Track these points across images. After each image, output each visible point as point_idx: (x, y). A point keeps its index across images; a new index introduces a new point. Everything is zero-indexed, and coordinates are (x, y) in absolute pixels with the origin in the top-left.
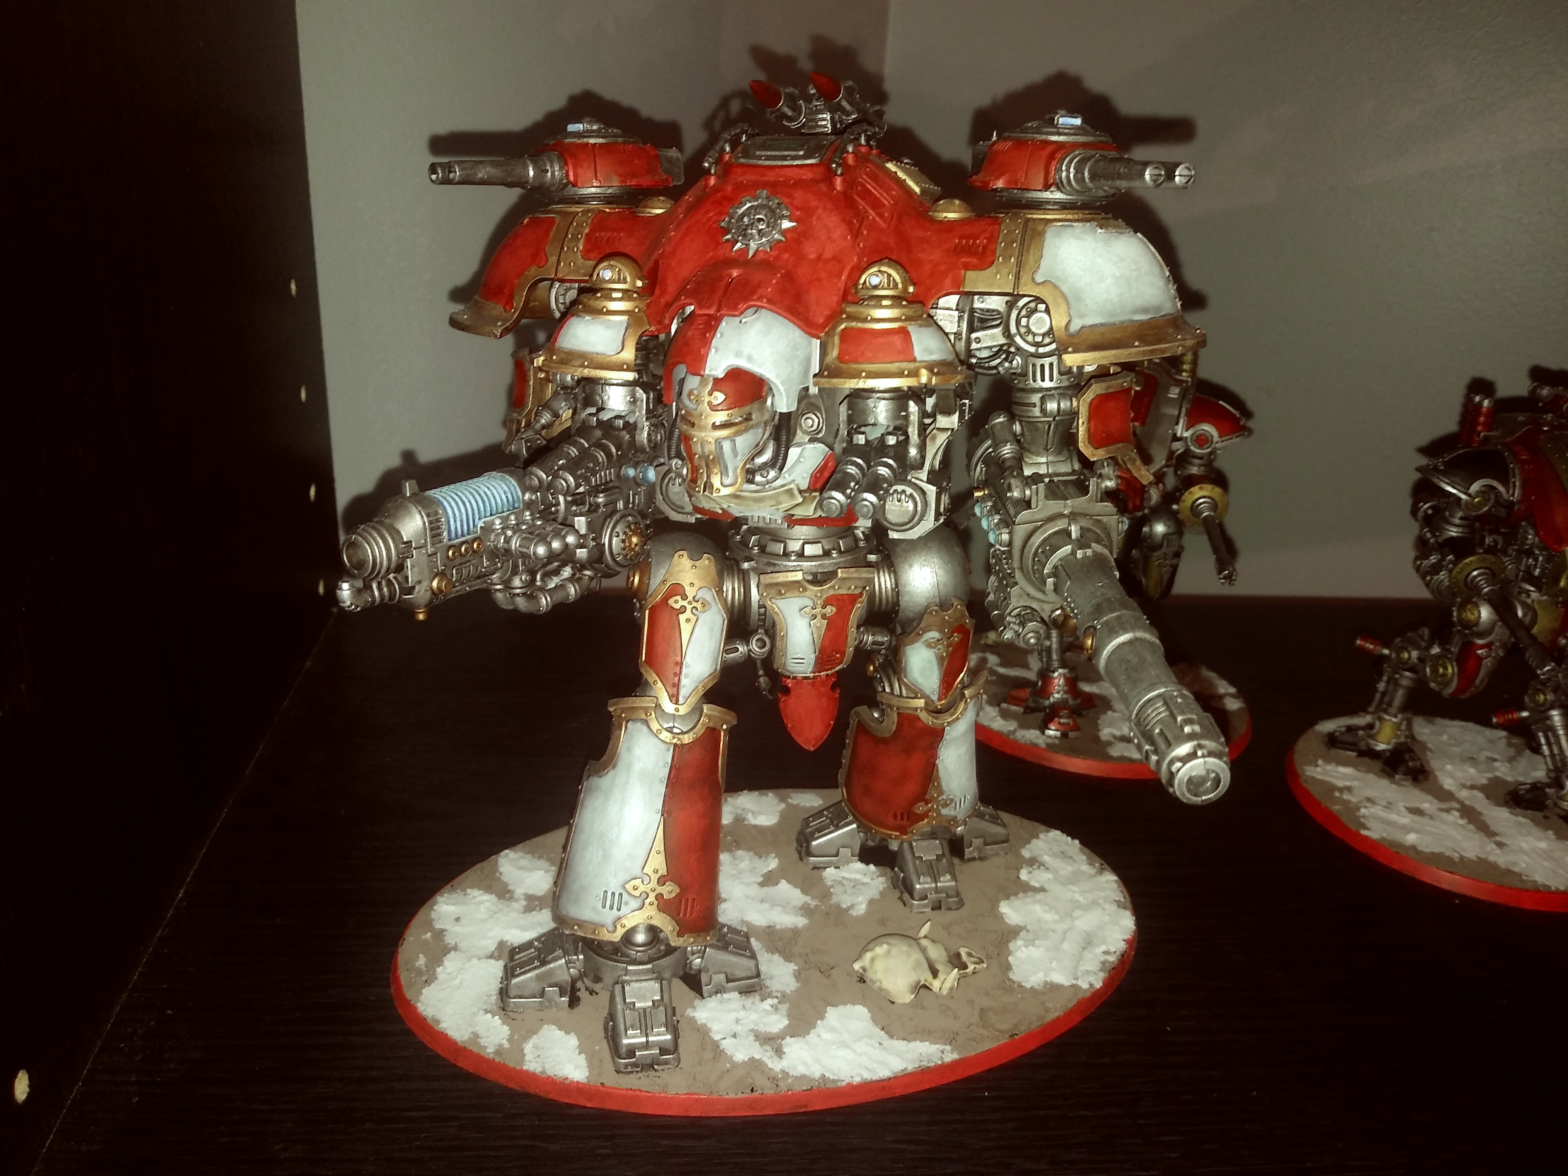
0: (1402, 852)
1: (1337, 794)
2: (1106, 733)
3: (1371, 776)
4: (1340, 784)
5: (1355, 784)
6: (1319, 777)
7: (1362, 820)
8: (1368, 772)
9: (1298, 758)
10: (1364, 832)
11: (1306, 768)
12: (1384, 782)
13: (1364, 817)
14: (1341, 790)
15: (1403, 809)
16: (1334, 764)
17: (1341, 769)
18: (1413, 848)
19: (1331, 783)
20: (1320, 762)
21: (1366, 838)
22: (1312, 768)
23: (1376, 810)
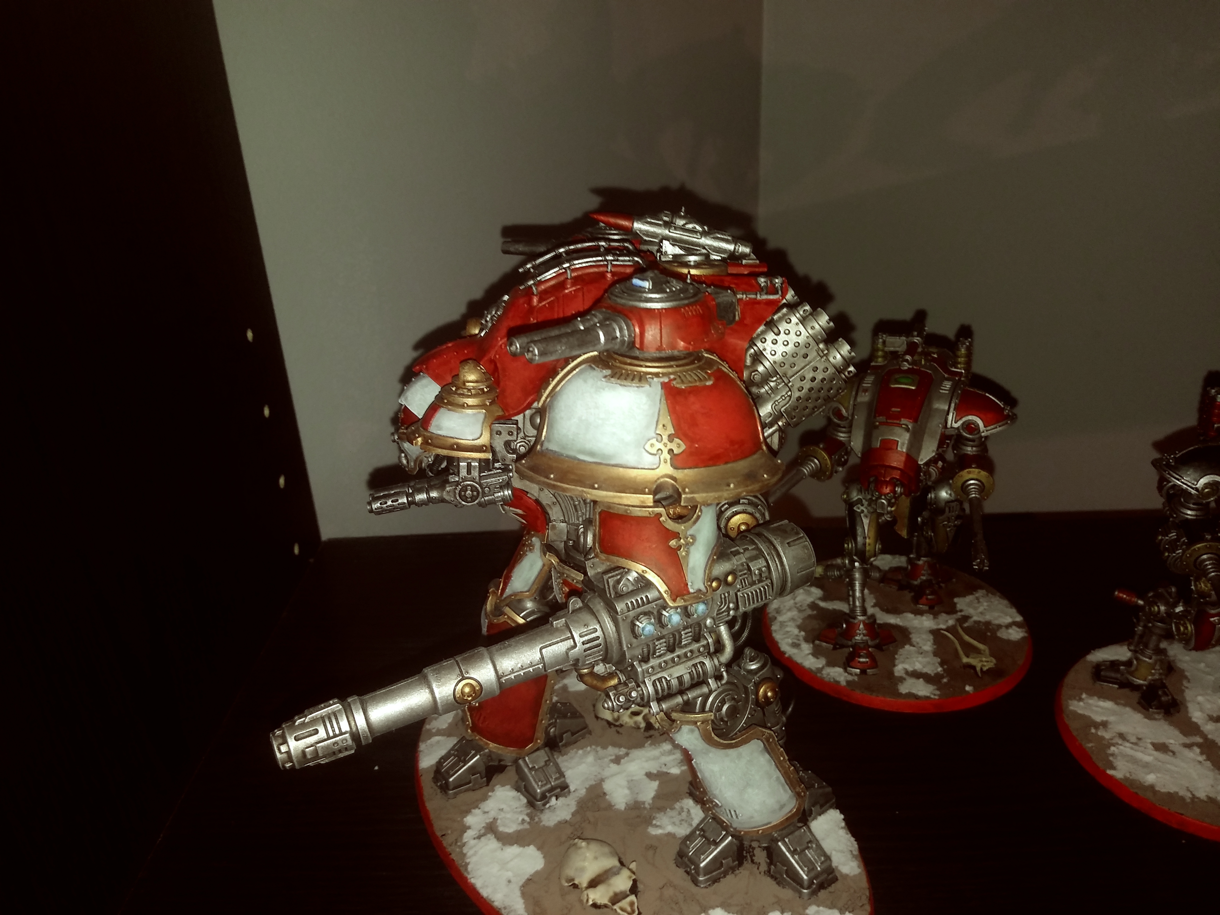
0: (1140, 793)
1: (1093, 731)
2: (899, 669)
3: (1128, 709)
4: (1098, 718)
5: (1112, 719)
6: (1080, 712)
7: (1111, 758)
8: (1125, 705)
9: (1066, 691)
10: (1110, 772)
11: (1070, 702)
12: (1137, 717)
13: (1113, 755)
14: (1097, 725)
15: (1150, 746)
16: (1096, 698)
17: (1102, 703)
18: (1152, 787)
19: (1090, 717)
20: (1084, 696)
21: (1111, 777)
22: (1075, 702)
23: (1126, 748)
